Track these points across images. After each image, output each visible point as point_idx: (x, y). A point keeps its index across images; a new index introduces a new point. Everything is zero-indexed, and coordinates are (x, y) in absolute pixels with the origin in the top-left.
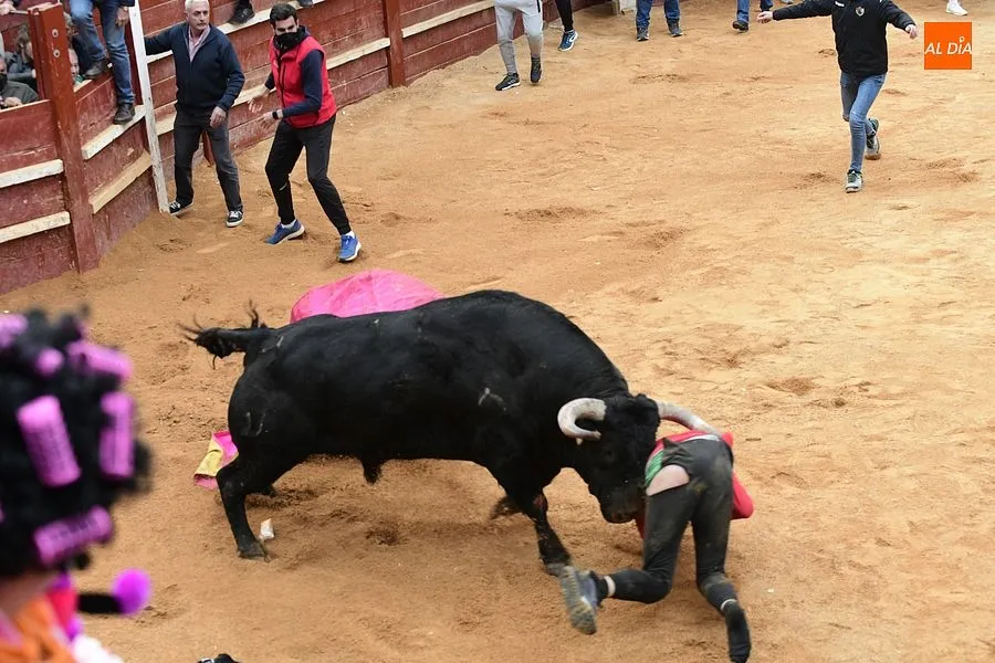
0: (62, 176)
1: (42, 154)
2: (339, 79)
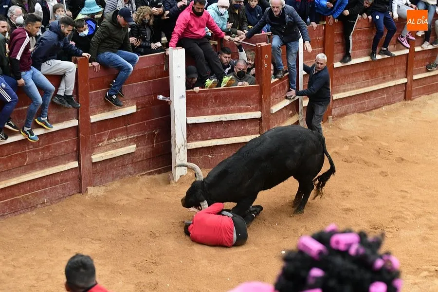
0: (260, 119)
1: (253, 108)
2: (383, 94)
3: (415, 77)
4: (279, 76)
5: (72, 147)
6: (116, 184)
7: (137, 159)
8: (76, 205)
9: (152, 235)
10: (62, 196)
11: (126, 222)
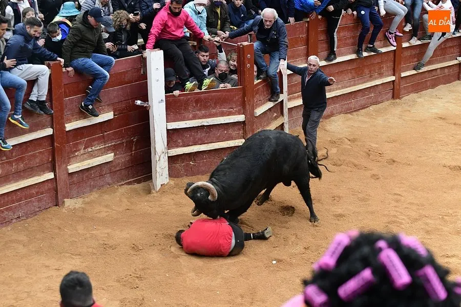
0: (244, 122)
1: (236, 111)
2: (371, 93)
3: (403, 75)
4: (262, 76)
5: (47, 157)
6: (94, 196)
7: (116, 168)
8: (52, 219)
9: (135, 248)
10: (38, 210)
11: (106, 235)
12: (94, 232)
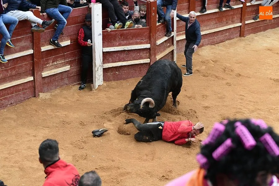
0: (149, 49)
1: (145, 42)
2: (226, 33)
3: (247, 22)
4: (161, 21)
5: (29, 67)
6: (57, 91)
7: (71, 74)
8: (32, 105)
9: (82, 124)
10: (23, 99)
11: (65, 116)
12: (57, 114)
